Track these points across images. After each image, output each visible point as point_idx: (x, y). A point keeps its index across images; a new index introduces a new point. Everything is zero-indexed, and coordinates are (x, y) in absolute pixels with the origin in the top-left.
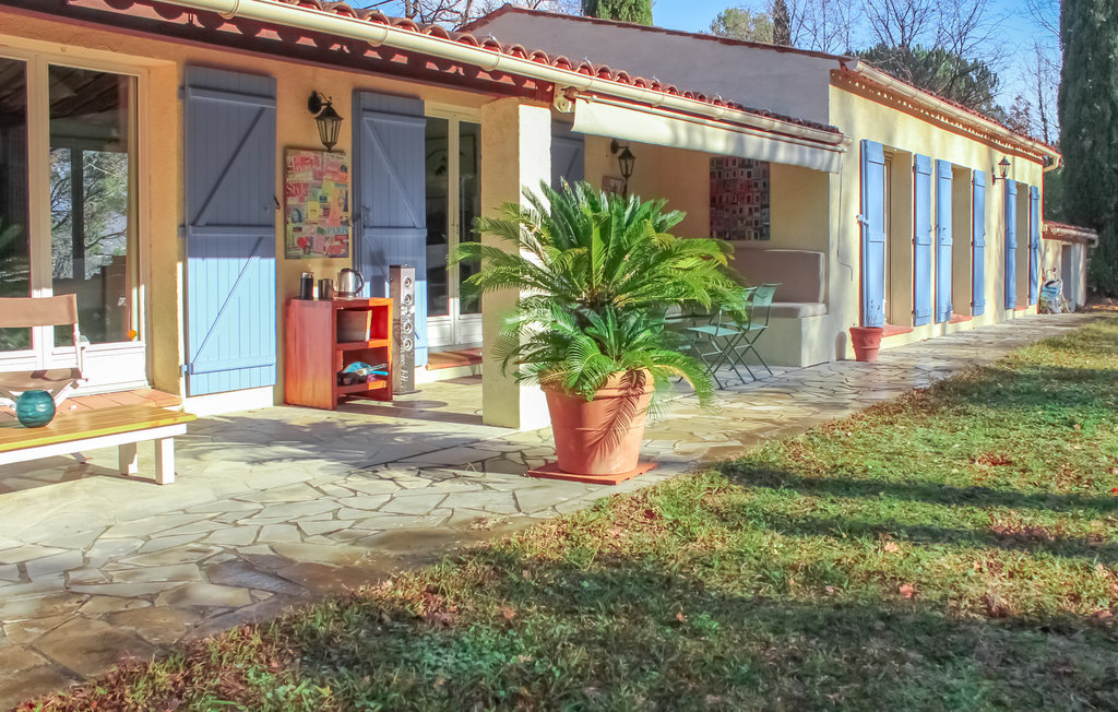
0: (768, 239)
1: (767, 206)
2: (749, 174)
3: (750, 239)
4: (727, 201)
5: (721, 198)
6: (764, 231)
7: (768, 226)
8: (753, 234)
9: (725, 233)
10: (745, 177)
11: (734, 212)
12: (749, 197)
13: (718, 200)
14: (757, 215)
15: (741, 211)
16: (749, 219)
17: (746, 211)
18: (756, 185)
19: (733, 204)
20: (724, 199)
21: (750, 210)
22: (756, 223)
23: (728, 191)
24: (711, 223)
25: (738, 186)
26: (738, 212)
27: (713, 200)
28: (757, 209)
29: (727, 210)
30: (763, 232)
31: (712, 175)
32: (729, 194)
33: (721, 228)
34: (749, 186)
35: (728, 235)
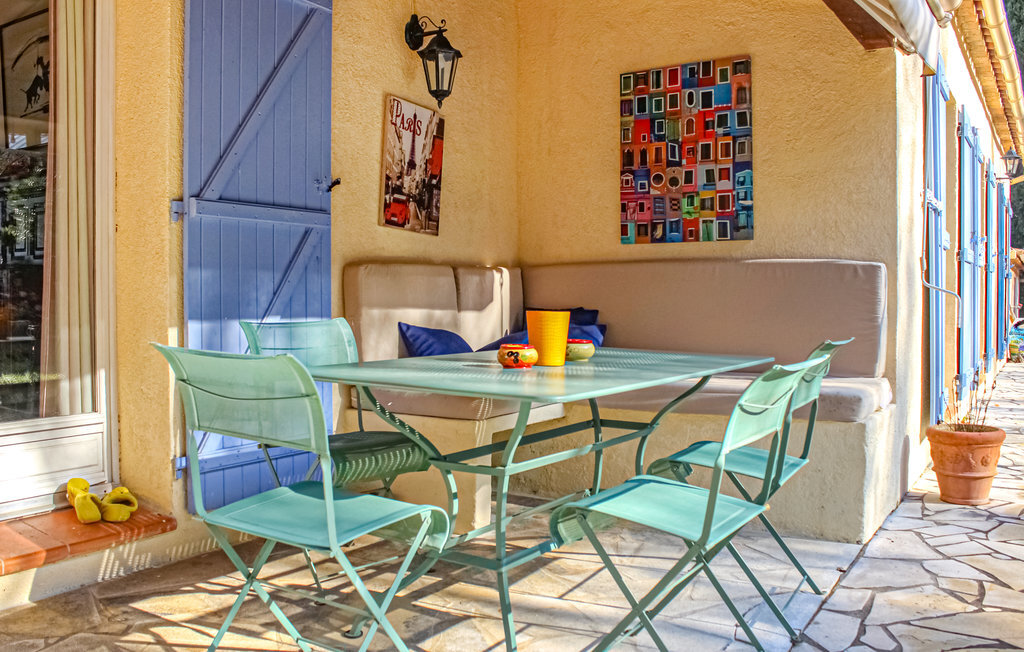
0: (750, 237)
1: (748, 165)
2: (707, 98)
3: (709, 238)
4: (658, 160)
5: (644, 153)
6: (742, 220)
7: (749, 209)
8: (715, 228)
9: (654, 227)
10: (697, 107)
11: (674, 181)
12: (706, 148)
13: (637, 159)
14: (724, 185)
15: (689, 177)
16: (707, 195)
17: (700, 179)
18: (722, 121)
19: (670, 164)
20: (651, 157)
21: (709, 174)
22: (724, 202)
23: (660, 138)
24: (624, 208)
25: (681, 126)
26: (682, 182)
27: (627, 159)
28: (724, 174)
29: (658, 178)
30: (736, 222)
31: (625, 107)
32: (662, 145)
33: (646, 215)
34: (707, 125)
35: (659, 233)
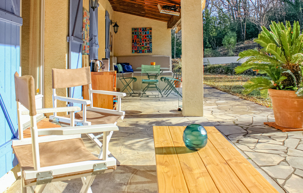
0: (152, 53)
1: (151, 43)
2: (146, 33)
3: (146, 53)
4: (138, 41)
5: (136, 40)
6: (151, 50)
7: (151, 49)
8: (147, 51)
9: (137, 51)
10: (144, 34)
11: (141, 44)
12: (145, 40)
13: (135, 41)
14: (148, 45)
15: (143, 44)
16: (146, 46)
17: (145, 44)
18: (148, 36)
19: (140, 42)
20: (137, 41)
21: (146, 44)
22: (148, 48)
23: (139, 38)
24: (133, 48)
25: (142, 37)
26: (142, 44)
27: (133, 41)
28: (148, 44)
29: (138, 44)
30: (150, 51)
31: (133, 33)
32: (139, 39)
33: (136, 49)
34: (146, 37)
35: (138, 52)
